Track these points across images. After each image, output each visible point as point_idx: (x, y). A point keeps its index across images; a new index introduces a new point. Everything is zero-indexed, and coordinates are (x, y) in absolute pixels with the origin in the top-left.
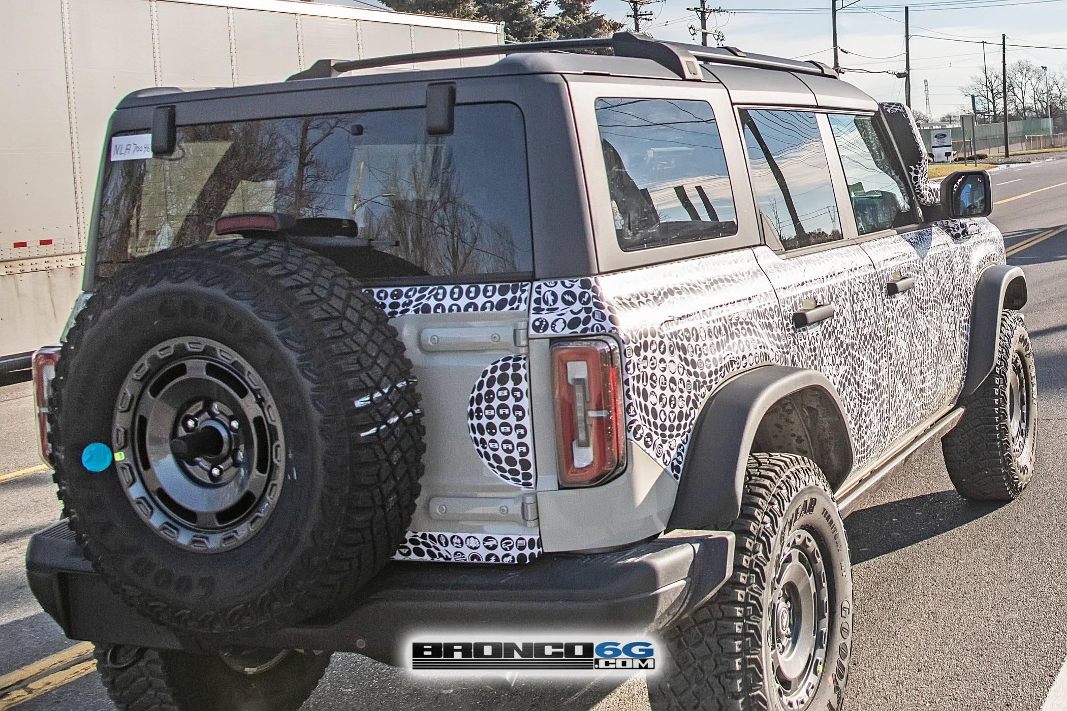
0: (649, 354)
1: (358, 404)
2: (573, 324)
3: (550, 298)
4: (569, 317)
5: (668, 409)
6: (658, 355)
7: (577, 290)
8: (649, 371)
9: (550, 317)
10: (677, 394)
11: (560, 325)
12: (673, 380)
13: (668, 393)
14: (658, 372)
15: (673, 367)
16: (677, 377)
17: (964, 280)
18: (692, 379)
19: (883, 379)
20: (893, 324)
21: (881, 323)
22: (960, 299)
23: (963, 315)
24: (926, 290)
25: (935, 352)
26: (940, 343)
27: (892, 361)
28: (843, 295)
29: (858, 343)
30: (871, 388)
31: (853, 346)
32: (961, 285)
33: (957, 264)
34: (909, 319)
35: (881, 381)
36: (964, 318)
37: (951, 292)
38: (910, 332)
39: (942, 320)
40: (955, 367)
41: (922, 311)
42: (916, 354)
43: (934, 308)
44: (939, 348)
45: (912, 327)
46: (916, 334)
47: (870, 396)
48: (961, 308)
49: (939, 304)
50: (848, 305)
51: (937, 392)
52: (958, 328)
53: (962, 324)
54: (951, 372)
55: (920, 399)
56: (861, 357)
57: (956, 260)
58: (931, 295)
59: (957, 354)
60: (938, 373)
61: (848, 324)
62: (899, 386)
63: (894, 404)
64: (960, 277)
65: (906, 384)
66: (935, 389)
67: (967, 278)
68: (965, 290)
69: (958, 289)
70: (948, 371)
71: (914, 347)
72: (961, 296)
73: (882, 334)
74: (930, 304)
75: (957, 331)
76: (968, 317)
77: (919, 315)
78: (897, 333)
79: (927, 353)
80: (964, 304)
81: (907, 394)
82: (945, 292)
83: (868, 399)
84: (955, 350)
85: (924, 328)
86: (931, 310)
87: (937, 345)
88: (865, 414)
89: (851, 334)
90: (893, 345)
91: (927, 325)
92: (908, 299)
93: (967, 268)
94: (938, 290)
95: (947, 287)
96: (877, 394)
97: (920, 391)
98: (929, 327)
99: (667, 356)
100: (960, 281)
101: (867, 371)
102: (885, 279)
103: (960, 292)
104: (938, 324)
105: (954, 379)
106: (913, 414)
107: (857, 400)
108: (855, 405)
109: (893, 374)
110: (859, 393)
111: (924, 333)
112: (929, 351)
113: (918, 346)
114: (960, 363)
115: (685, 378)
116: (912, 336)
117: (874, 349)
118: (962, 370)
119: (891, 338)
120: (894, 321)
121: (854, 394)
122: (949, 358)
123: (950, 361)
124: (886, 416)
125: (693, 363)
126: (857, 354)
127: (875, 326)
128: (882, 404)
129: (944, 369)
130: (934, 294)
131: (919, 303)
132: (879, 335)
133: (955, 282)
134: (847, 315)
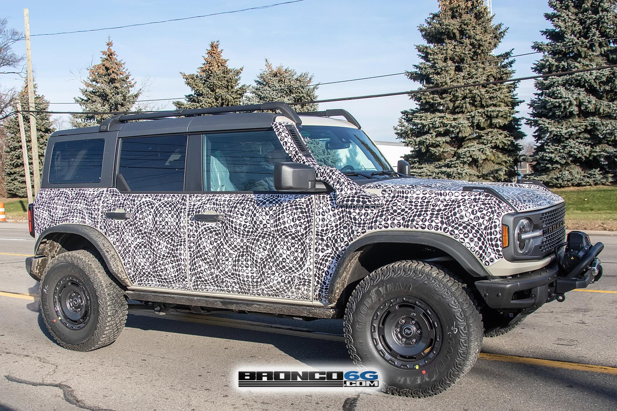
0: (39, 210)
5: (42, 225)
6: (42, 211)
10: (45, 222)
12: (45, 218)
13: (43, 221)
14: (41, 215)
15: (45, 215)
16: (46, 218)
17: (333, 231)
18: (51, 220)
19: (180, 254)
20: (195, 233)
21: (182, 230)
22: (320, 242)
23: (322, 252)
24: (252, 225)
25: (259, 261)
26: (270, 258)
27: (192, 250)
28: (148, 212)
29: (155, 233)
30: (166, 255)
31: (151, 234)
32: (325, 234)
33: (323, 220)
34: (219, 236)
35: (178, 255)
36: (324, 254)
37: (300, 234)
38: (219, 242)
39: (276, 246)
40: (300, 278)
41: (241, 235)
42: (227, 255)
43: (263, 237)
44: (267, 260)
45: (222, 240)
46: (228, 244)
47: (165, 258)
48: (320, 247)
49: (273, 237)
50: (150, 217)
51: (263, 283)
52: (309, 257)
53: (320, 257)
54: (292, 279)
55: (232, 278)
56: (157, 240)
57: (321, 217)
58: (259, 229)
59: (306, 272)
60: (263, 273)
61: (148, 224)
62: (201, 263)
63: (194, 269)
64: (325, 228)
65: (210, 265)
66: (259, 280)
67: (342, 231)
68: (334, 238)
69: (317, 235)
70: (284, 277)
71: (224, 250)
72: (322, 240)
73: (182, 235)
74: (256, 234)
75: (308, 259)
76: (333, 255)
77: (235, 237)
78: (201, 239)
79: (244, 258)
80: (327, 246)
81: (213, 270)
82: (288, 232)
83: (163, 258)
84: (301, 269)
85: (242, 244)
86: (257, 238)
87: (264, 257)
88: (160, 264)
89: (149, 228)
90: (194, 243)
91: (248, 244)
92: (220, 225)
93: (345, 225)
94: (272, 229)
95: (293, 230)
96: (173, 259)
97: (233, 274)
98: (251, 245)
99: (44, 212)
100: (323, 230)
101: (163, 247)
102: (194, 212)
103: (320, 237)
104: (268, 247)
105: (299, 285)
106: (222, 282)
107: (152, 256)
108: (150, 257)
109: (192, 255)
110: (154, 254)
111: (242, 247)
112: (249, 258)
113: (231, 252)
114: (311, 278)
115: (49, 219)
116: (222, 245)
117: (172, 240)
118: (316, 284)
119: (192, 239)
120: (198, 233)
121: (149, 253)
122: (287, 270)
123: (290, 273)
124: (183, 271)
125: (52, 216)
126: (154, 238)
127: (174, 230)
128: (179, 265)
129: (277, 274)
130: (265, 230)
131: (237, 231)
132: (179, 235)
133: (312, 230)
134: (149, 221)
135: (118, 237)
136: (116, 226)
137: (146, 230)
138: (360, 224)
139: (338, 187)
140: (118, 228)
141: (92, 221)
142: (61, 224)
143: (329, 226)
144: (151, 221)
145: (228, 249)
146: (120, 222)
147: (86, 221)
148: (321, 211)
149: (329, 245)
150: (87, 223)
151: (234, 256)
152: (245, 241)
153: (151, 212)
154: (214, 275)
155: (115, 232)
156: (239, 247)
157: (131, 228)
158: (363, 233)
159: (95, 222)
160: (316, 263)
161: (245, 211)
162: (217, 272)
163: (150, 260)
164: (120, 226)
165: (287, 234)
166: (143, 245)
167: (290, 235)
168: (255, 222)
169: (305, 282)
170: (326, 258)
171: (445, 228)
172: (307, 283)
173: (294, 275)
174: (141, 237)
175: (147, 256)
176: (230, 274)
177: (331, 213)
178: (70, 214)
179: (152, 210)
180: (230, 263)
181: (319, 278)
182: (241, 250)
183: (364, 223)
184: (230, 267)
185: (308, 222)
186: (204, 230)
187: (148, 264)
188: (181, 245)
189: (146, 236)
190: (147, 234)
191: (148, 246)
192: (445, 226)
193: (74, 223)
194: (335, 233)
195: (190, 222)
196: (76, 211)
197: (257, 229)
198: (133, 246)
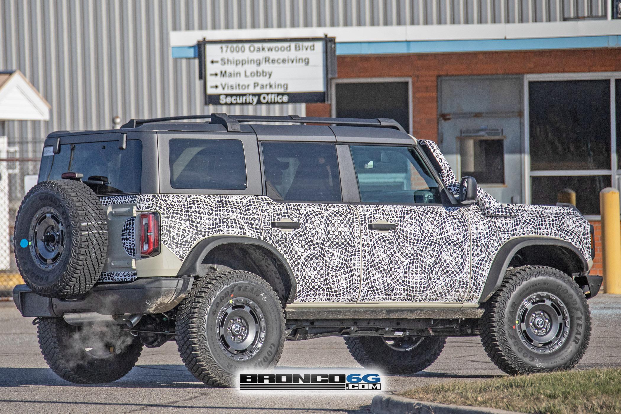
0: (174, 220)
1: (83, 224)
2: (148, 208)
3: (143, 200)
4: (147, 205)
5: (180, 238)
6: (178, 221)
7: (151, 198)
8: (173, 225)
9: (142, 205)
10: (186, 234)
11: (144, 207)
12: (184, 230)
13: (181, 233)
14: (177, 226)
15: (185, 226)
16: (187, 229)
17: (485, 238)
18: (195, 231)
19: (354, 265)
20: (370, 243)
21: (356, 240)
22: (476, 248)
23: (478, 257)
24: (420, 234)
25: (427, 267)
26: (437, 264)
27: (366, 259)
28: (319, 222)
29: (328, 244)
30: (340, 266)
31: (323, 244)
32: (479, 241)
33: (477, 228)
34: (392, 244)
35: (352, 265)
36: (479, 258)
37: (460, 241)
38: (392, 251)
39: (441, 253)
40: (460, 281)
41: (412, 244)
42: (399, 263)
43: (431, 245)
44: (434, 266)
45: (395, 248)
46: (400, 253)
47: (338, 269)
48: (476, 253)
49: (439, 244)
50: (322, 227)
51: (429, 288)
52: (467, 262)
53: (476, 261)
54: (453, 283)
55: (402, 285)
56: (331, 250)
57: (475, 226)
58: (427, 238)
59: (465, 275)
60: (430, 278)
61: (320, 234)
62: (374, 272)
63: (367, 279)
64: (479, 236)
65: (383, 274)
66: (426, 286)
67: (491, 238)
68: (486, 244)
69: (473, 242)
70: (447, 281)
71: (397, 259)
72: (477, 246)
73: (356, 245)
74: (424, 242)
75: (466, 263)
76: (486, 259)
77: (407, 245)
78: (375, 248)
79: (415, 265)
80: (481, 251)
81: (385, 279)
82: (450, 240)
83: (336, 270)
84: (461, 272)
85: (412, 252)
86: (426, 245)
87: (431, 264)
88: (332, 276)
89: (322, 239)
90: (368, 252)
91: (418, 252)
92: (393, 234)
93: (493, 233)
94: (438, 237)
95: (455, 238)
96: (346, 270)
97: (403, 281)
98: (421, 253)
99: (183, 222)
100: (477, 238)
101: (336, 258)
102: (367, 222)
103: (475, 244)
104: (435, 254)
105: (459, 288)
106: (393, 290)
107: (324, 268)
108: (322, 269)
109: (366, 265)
110: (326, 265)
111: (412, 255)
112: (418, 265)
113: (403, 259)
114: (468, 281)
115: (191, 230)
116: (395, 253)
117: (346, 250)
118: (472, 285)
119: (366, 248)
120: (372, 242)
121: (321, 264)
122: (450, 275)
123: (452, 277)
124: (356, 282)
125: (197, 227)
126: (327, 249)
127: (348, 240)
128: (352, 276)
129: (441, 279)
130: (432, 238)
131: (408, 239)
132: (353, 245)
133: (469, 237)
134: (320, 231)
135: (285, 249)
136: (284, 237)
137: (318, 241)
138: (504, 231)
139: (487, 200)
140: (286, 238)
141: (254, 231)
142: (211, 235)
143: (482, 234)
144: (323, 231)
145: (400, 257)
146: (287, 233)
147: (247, 232)
148: (474, 221)
149: (483, 250)
150: (248, 234)
151: (405, 264)
152: (415, 249)
153: (322, 222)
154: (386, 284)
155: (283, 243)
156: (410, 255)
157: (301, 238)
158: (508, 239)
159: (257, 232)
160: (473, 267)
161: (414, 221)
162: (389, 281)
163: (322, 272)
164: (287, 237)
165: (450, 242)
166: (314, 256)
167: (452, 242)
168: (423, 231)
169: (464, 284)
170: (481, 262)
171: (561, 235)
172: (465, 286)
173: (456, 278)
174: (312, 248)
175: (318, 268)
176: (401, 281)
177: (482, 223)
178: (221, 224)
179: (323, 220)
180: (401, 271)
181: (475, 280)
182: (412, 257)
183: (508, 231)
184: (401, 275)
185: (466, 230)
186: (378, 240)
187: (319, 276)
188: (355, 255)
189: (318, 246)
190: (319, 245)
191: (320, 258)
192: (560, 233)
193: (230, 234)
194: (486, 240)
195: (364, 231)
196: (229, 220)
197: (425, 238)
198: (302, 258)
